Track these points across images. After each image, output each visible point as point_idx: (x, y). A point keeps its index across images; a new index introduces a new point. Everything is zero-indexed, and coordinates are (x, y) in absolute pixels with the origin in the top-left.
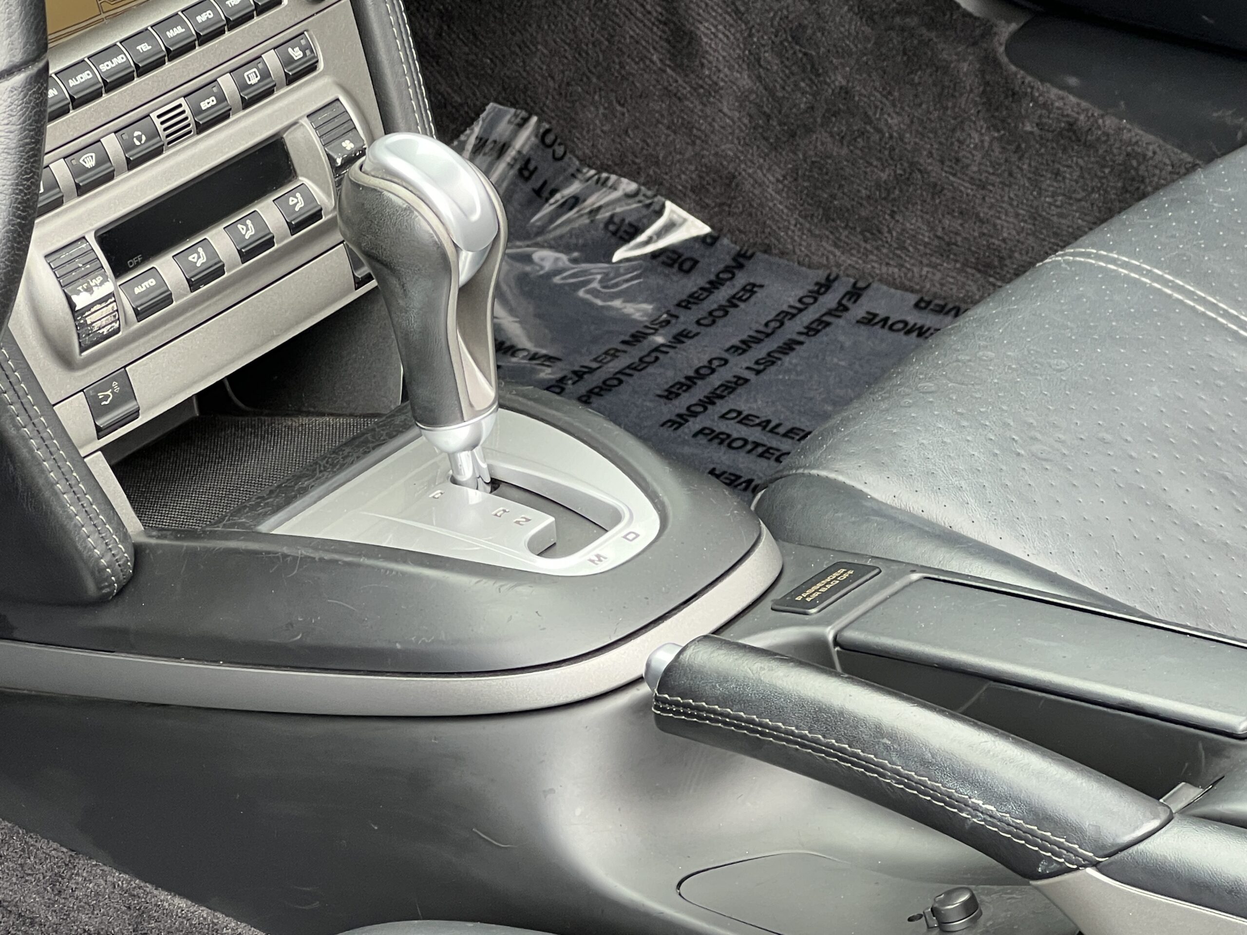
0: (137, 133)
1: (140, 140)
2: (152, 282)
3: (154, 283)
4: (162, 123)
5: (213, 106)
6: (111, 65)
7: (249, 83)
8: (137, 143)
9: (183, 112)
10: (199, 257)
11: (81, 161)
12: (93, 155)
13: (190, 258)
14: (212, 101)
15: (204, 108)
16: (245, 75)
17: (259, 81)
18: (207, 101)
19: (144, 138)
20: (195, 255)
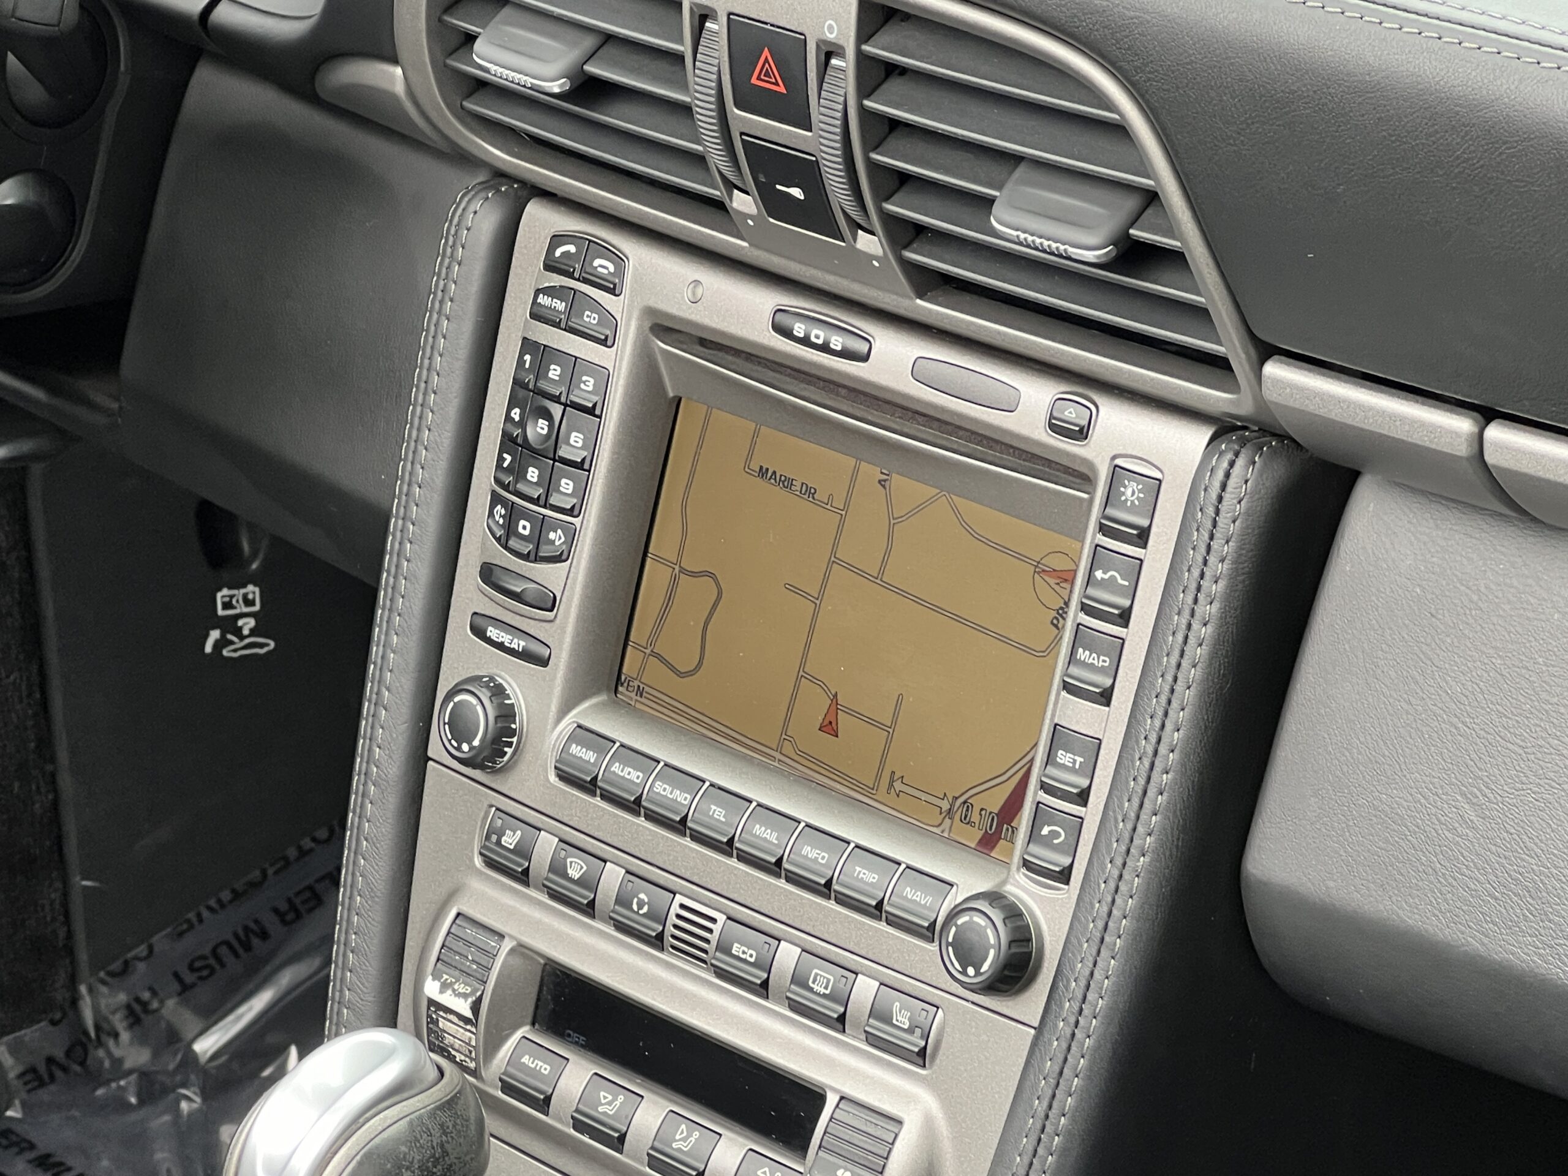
0: (642, 896)
1: (640, 907)
2: (545, 1069)
3: (546, 1072)
4: (679, 916)
5: (745, 961)
6: (667, 793)
7: (810, 983)
8: (635, 907)
9: (710, 931)
10: (610, 1103)
11: (569, 860)
12: (585, 868)
13: (602, 1094)
14: (751, 955)
15: (734, 952)
16: (815, 971)
17: (824, 996)
18: (746, 949)
19: (645, 909)
20: (610, 1098)
